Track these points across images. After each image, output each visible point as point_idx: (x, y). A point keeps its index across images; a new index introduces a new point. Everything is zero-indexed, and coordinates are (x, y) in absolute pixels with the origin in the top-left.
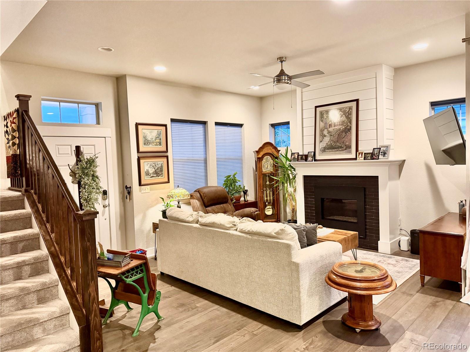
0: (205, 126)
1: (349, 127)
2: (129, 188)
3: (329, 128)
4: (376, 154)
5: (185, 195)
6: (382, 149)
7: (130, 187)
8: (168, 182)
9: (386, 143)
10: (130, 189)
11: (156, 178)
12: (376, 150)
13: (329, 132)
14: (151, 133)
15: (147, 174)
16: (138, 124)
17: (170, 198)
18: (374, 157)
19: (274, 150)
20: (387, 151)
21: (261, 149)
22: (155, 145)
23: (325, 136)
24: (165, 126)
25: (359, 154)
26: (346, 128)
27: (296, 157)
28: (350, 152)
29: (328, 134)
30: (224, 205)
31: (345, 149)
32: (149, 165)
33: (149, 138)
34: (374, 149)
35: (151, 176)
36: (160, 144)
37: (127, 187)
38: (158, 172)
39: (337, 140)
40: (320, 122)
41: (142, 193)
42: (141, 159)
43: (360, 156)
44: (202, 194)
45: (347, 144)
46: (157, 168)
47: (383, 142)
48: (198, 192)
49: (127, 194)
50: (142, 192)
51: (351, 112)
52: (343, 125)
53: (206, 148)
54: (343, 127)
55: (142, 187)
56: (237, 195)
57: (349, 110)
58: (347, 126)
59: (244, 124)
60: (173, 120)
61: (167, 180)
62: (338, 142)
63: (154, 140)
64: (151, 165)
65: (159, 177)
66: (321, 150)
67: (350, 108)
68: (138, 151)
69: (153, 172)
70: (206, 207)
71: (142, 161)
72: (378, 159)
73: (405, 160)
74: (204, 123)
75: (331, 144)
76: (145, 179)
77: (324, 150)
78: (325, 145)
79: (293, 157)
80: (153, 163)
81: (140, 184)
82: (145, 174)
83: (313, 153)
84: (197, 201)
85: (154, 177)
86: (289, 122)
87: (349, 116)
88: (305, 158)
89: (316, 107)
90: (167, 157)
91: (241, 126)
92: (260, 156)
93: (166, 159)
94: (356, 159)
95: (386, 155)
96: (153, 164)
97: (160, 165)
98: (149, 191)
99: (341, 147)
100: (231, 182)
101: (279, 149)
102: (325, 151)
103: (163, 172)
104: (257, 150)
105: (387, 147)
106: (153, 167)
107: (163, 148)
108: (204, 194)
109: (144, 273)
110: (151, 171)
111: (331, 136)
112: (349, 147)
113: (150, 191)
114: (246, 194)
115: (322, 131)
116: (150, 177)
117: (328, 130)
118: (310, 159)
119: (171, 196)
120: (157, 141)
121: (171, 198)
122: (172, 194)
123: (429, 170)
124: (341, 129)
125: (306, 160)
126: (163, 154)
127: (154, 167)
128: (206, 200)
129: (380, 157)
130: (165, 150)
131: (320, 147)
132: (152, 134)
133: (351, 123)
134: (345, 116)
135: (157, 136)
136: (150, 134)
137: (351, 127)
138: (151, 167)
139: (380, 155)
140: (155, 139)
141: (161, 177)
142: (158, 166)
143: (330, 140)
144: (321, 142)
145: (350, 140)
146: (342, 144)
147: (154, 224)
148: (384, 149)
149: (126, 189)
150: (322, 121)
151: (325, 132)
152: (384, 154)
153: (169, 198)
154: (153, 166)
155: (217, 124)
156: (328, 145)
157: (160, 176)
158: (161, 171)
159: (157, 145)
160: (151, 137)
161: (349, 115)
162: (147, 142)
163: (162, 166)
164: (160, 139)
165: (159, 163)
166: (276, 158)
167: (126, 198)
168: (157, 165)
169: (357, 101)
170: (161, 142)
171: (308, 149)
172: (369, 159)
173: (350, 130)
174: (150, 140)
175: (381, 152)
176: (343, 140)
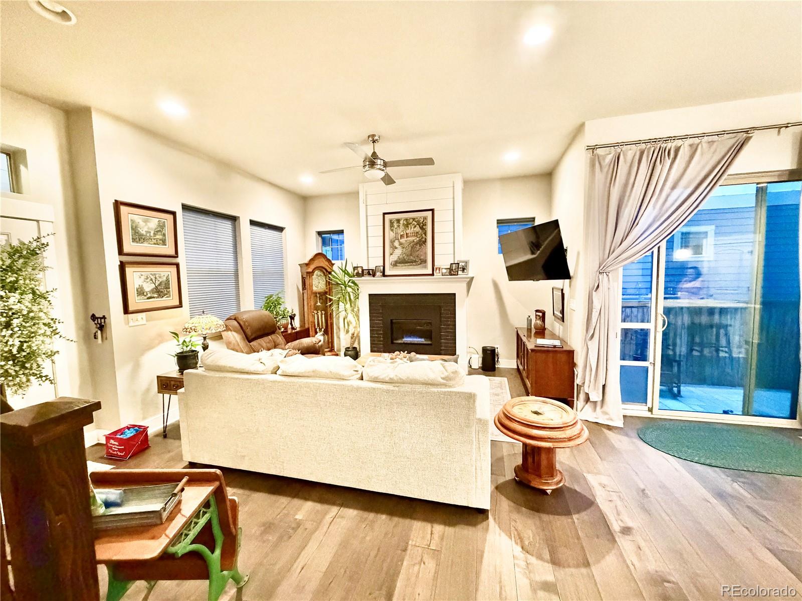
0: (235, 224)
1: (423, 240)
2: (101, 318)
3: (401, 239)
4: (455, 269)
5: (219, 326)
6: (460, 264)
7: (104, 317)
8: (180, 306)
9: (463, 258)
10: (103, 320)
11: (158, 299)
12: (454, 265)
13: (401, 244)
14: (146, 221)
15: (140, 292)
16: (119, 204)
17: (190, 332)
18: (453, 272)
19: (327, 263)
20: (466, 266)
21: (312, 260)
22: (155, 244)
23: (396, 248)
24: (174, 214)
25: (436, 269)
26: (420, 240)
27: (360, 272)
28: (426, 267)
29: (399, 245)
30: (273, 336)
31: (421, 264)
32: (143, 277)
33: (143, 231)
34: (451, 264)
35: (148, 296)
36: (164, 243)
37: (94, 317)
38: (161, 290)
39: (410, 253)
40: (390, 231)
41: (130, 327)
42: (126, 265)
43: (438, 271)
44: (242, 323)
45: (422, 258)
46: (159, 283)
47: (460, 257)
48: (235, 319)
49: (97, 329)
50: (130, 325)
51: (426, 222)
52: (417, 236)
53: (237, 256)
54: (418, 239)
55: (130, 316)
56: (284, 322)
57: (424, 221)
58: (422, 238)
59: (285, 228)
60: (186, 208)
61: (178, 303)
62: (411, 255)
63: (152, 234)
64: (147, 276)
65: (164, 298)
66: (391, 264)
67: (425, 218)
68: (121, 252)
69: (152, 290)
70: (250, 341)
71: (129, 270)
72: (457, 275)
73: (473, 277)
74: (234, 219)
75: (404, 257)
76: (135, 302)
77: (395, 264)
78: (396, 259)
79: (356, 271)
80: (151, 274)
81: (126, 311)
82: (136, 292)
83: (382, 268)
84: (235, 334)
85: (154, 297)
86: (343, 230)
87: (424, 227)
88: (372, 273)
89: (384, 214)
90: (177, 265)
91: (280, 229)
92: (310, 270)
93: (176, 269)
94: (433, 275)
95: (465, 271)
96: (151, 276)
97: (165, 279)
98: (144, 322)
99: (415, 261)
100: (272, 304)
101: (333, 262)
102: (396, 266)
103: (171, 290)
104: (306, 261)
105: (466, 262)
106: (151, 282)
107: (169, 250)
108: (244, 322)
109: (211, 509)
110: (148, 287)
111: (403, 248)
112: (425, 261)
113: (147, 321)
114: (294, 319)
115: (392, 242)
116: (146, 298)
117: (399, 242)
118: (378, 274)
119: (193, 328)
120: (157, 237)
121: (192, 333)
122: (193, 325)
123: (496, 286)
124: (415, 241)
125: (374, 276)
126: (170, 260)
127: (154, 281)
128: (249, 332)
129: (460, 272)
130: (173, 253)
131: (391, 261)
132: (148, 224)
133: (425, 234)
134: (419, 226)
135: (159, 229)
136: (144, 224)
137: (426, 239)
138: (148, 280)
139: (459, 271)
140: (154, 234)
141: (167, 299)
142: (161, 280)
143: (402, 253)
144: (391, 254)
145: (426, 254)
146: (416, 257)
147: (159, 379)
148: (463, 264)
149: (94, 321)
150: (392, 230)
151: (396, 244)
152: (463, 269)
153: (188, 333)
154: (151, 280)
155: (253, 223)
156: (399, 259)
157: (166, 296)
158: (167, 288)
159: (159, 245)
160: (147, 230)
161: (423, 225)
162: (138, 237)
163: (168, 281)
164: (164, 235)
165: (162, 275)
166: (330, 273)
167: (95, 338)
168: (160, 277)
169: (432, 210)
170: (165, 240)
171: (375, 262)
172: (447, 275)
173: (425, 242)
174: (145, 233)
175: (460, 267)
176: (417, 253)
